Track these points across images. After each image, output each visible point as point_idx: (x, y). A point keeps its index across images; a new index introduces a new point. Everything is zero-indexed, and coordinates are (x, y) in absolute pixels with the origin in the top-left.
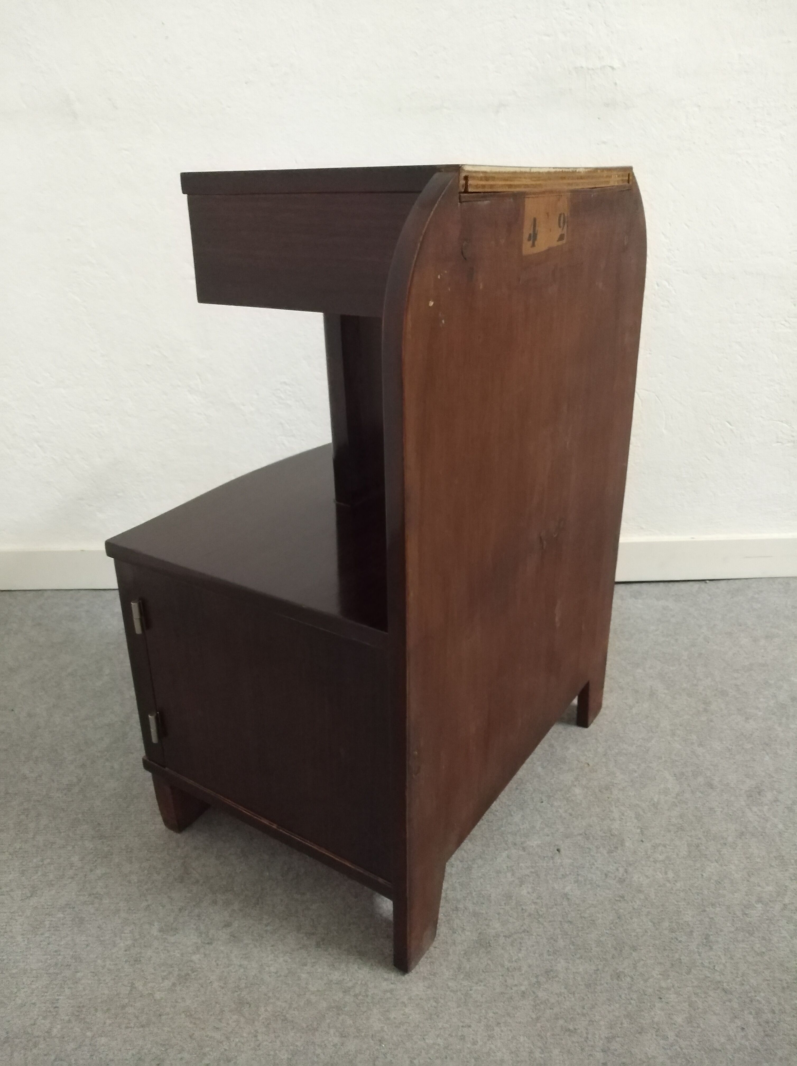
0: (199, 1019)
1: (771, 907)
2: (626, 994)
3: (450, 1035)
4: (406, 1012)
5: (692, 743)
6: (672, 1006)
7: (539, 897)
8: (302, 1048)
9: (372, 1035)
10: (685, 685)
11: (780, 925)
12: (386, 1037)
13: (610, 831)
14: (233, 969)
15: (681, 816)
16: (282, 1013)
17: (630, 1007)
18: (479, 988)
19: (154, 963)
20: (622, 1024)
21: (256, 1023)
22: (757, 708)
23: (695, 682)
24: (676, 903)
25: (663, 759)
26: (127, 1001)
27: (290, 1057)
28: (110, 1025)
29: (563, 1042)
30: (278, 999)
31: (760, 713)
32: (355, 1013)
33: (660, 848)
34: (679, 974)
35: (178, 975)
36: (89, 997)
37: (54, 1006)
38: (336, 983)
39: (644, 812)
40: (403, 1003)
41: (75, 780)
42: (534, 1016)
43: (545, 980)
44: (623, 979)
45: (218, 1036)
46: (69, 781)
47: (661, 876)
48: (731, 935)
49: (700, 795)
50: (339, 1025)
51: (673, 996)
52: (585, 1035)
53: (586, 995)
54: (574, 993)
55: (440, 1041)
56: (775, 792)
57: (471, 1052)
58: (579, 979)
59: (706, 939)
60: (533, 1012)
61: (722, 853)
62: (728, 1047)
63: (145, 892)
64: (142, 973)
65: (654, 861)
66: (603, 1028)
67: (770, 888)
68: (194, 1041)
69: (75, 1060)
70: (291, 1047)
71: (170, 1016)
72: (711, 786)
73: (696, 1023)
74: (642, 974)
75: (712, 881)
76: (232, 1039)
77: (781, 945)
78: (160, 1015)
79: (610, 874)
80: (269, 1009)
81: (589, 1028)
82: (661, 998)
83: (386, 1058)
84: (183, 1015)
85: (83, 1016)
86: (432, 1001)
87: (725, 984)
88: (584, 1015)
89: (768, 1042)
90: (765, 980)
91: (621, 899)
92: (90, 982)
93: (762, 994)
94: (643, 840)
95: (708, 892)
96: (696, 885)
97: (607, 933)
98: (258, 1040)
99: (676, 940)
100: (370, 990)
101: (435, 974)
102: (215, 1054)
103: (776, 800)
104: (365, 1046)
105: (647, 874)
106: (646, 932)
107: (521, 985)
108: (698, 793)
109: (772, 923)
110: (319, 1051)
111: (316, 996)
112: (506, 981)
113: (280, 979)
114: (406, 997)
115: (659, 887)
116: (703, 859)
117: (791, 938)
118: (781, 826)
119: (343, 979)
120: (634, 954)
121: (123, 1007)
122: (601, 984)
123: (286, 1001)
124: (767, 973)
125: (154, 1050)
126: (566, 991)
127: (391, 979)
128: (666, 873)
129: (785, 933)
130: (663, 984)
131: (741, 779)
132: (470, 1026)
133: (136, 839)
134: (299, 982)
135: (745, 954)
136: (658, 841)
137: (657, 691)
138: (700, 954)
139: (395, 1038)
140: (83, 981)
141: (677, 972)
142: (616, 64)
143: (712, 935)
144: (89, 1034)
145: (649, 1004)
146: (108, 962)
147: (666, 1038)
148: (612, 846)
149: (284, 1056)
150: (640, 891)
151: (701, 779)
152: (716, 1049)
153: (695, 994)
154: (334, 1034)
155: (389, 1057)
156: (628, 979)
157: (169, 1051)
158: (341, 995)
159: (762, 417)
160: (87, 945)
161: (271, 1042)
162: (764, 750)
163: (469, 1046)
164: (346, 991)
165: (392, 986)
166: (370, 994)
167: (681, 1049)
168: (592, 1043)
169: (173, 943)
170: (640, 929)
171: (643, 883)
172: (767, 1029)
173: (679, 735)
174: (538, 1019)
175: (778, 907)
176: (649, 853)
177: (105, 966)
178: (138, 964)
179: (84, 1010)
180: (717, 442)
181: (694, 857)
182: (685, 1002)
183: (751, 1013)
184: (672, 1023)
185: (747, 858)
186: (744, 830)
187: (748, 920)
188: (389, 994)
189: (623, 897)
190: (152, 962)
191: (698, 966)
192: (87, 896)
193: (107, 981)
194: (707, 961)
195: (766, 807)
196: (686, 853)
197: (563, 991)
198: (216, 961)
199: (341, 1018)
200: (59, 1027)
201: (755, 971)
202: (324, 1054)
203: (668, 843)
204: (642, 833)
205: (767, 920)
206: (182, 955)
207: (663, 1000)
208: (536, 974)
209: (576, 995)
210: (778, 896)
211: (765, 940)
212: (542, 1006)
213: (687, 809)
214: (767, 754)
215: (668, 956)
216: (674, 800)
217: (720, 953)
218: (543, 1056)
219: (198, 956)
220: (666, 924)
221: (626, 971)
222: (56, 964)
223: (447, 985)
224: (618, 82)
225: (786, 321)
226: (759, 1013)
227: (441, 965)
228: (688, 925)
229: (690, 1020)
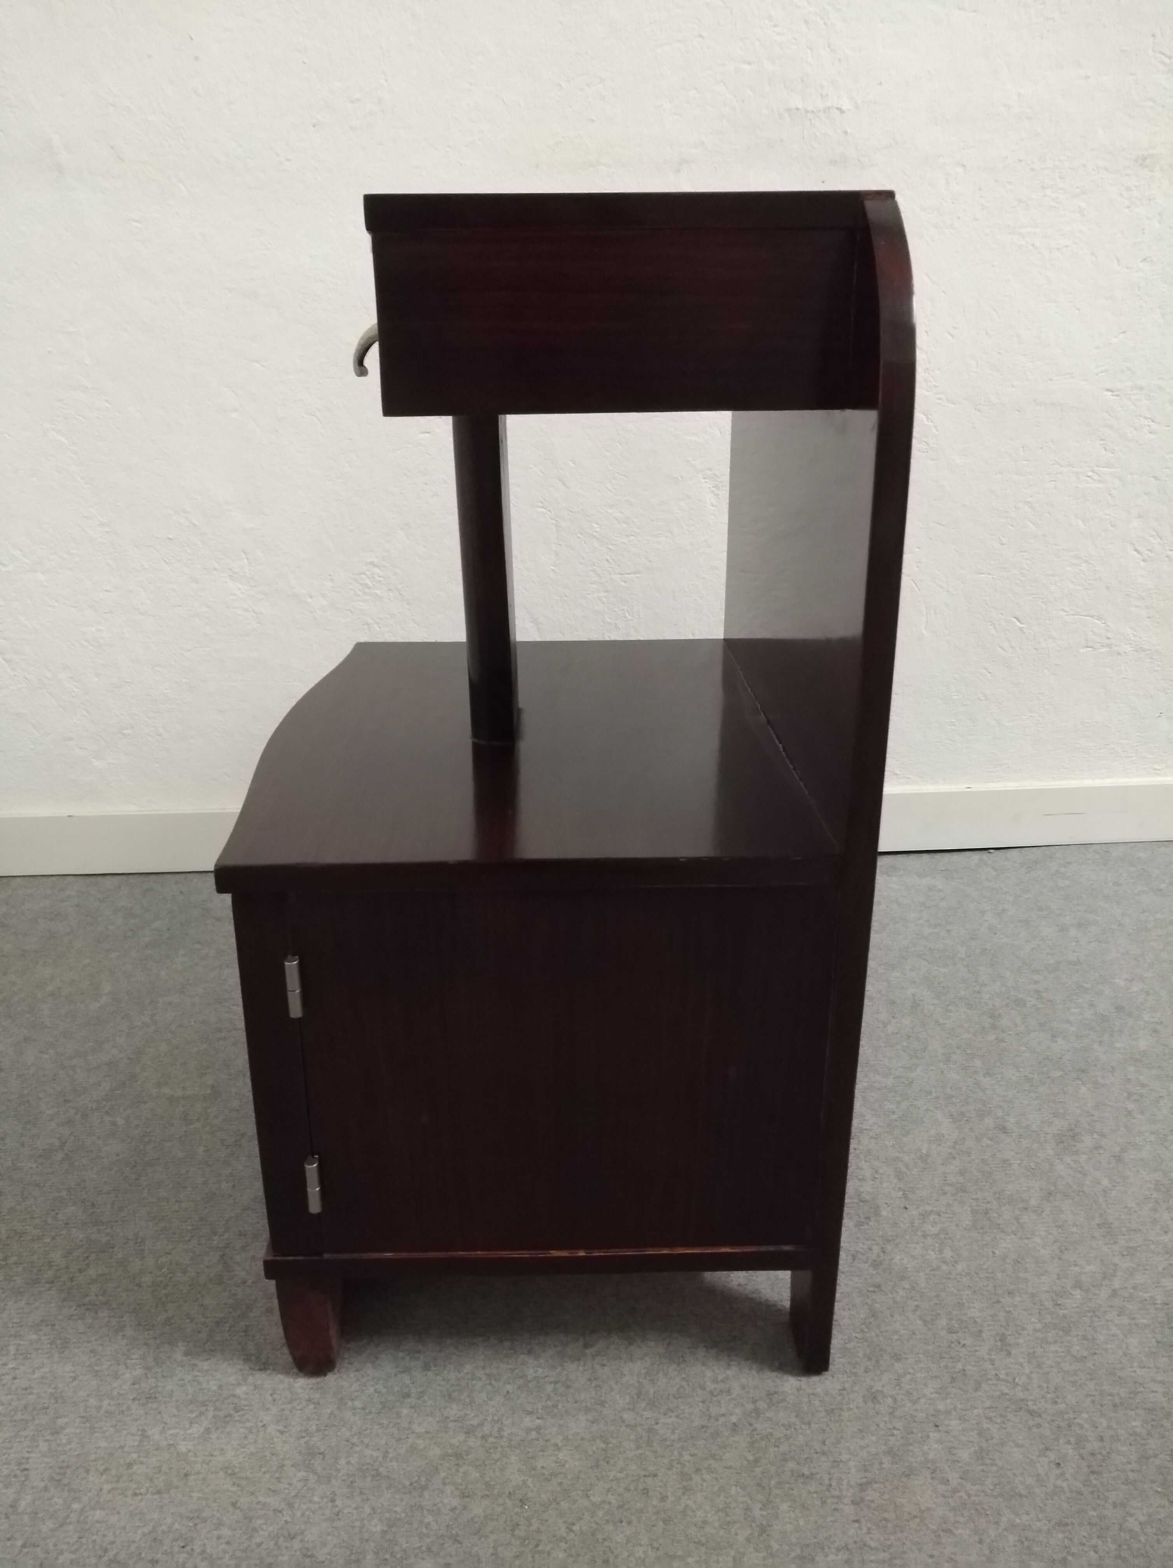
0: (246, 1478)
1: (1095, 1294)
2: (886, 1422)
3: (627, 1489)
4: (560, 1458)
5: (976, 1072)
6: (954, 1437)
8: (403, 1515)
9: (510, 1493)
10: (963, 993)
11: (1108, 1318)
12: (530, 1495)
13: (859, 1196)
14: (298, 1405)
15: (962, 1172)
16: (372, 1466)
17: (893, 1439)
18: (669, 1420)
19: (177, 1401)
20: (881, 1463)
21: (333, 1481)
22: (1068, 1022)
23: (977, 988)
24: (956, 1292)
25: (934, 1095)
26: (135, 1456)
27: (385, 1529)
28: (109, 1492)
29: (795, 1492)
30: (367, 1446)
31: (1073, 1029)
32: (484, 1462)
33: (932, 1217)
34: (963, 1391)
35: (214, 1417)
36: (76, 1453)
37: (23, 1467)
38: (454, 1421)
39: (907, 1168)
40: (557, 1445)
41: (57, 1143)
42: (751, 1458)
43: (765, 1406)
44: (882, 1401)
45: (274, 1501)
46: (47, 1144)
47: (934, 1256)
48: (1038, 1334)
49: (989, 1142)
50: (460, 1481)
51: (954, 1423)
52: (827, 1482)
53: (828, 1425)
54: (809, 1424)
55: (611, 1498)
56: (1095, 1136)
57: (658, 1513)
58: (817, 1403)
59: (1001, 1340)
60: (750, 1452)
61: (1021, 1221)
62: (1037, 1490)
63: (164, 1299)
64: (159, 1416)
65: (923, 1236)
66: (853, 1470)
67: (1092, 1268)
68: (238, 1511)
69: (55, 1545)
70: (387, 1515)
71: (201, 1476)
72: (1004, 1130)
73: (990, 1459)
74: (909, 1393)
75: (1008, 1261)
76: (296, 1506)
77: (1109, 1346)
78: (186, 1475)
79: (859, 1256)
80: (353, 1460)
81: (832, 1471)
82: (937, 1426)
83: (530, 1524)
84: (222, 1474)
85: (65, 1481)
86: (598, 1441)
87: (1030, 1403)
88: (824, 1453)
89: (1094, 1482)
90: (1088, 1395)
91: (877, 1289)
92: (78, 1431)
93: (1085, 1416)
94: (907, 1207)
95: (1002, 1276)
96: (985, 1267)
97: (856, 1337)
98: (336, 1506)
99: (957, 1343)
100: (505, 1428)
101: (602, 1404)
102: (271, 1529)
103: (1098, 1147)
104: (499, 1509)
105: (914, 1254)
106: (914, 1334)
107: (732, 1414)
108: (985, 1139)
109: (1096, 1316)
110: (429, 1519)
111: (424, 1440)
112: (708, 1410)
113: (370, 1417)
114: (561, 1437)
115: (931, 1270)
116: (995, 1231)
117: (1125, 1336)
118: (1105, 1182)
119: (466, 1415)
120: (897, 1366)
121: (130, 1465)
122: (850, 1409)
123: (378, 1449)
124: (1091, 1385)
125: (176, 1526)
126: (798, 1420)
127: (537, 1412)
128: (941, 1251)
129: (1114, 1330)
130: (941, 1407)
131: (1046, 1118)
132: (655, 1475)
133: (151, 1224)
134: (399, 1421)
135: (1059, 1360)
136: (929, 1208)
137: (923, 1000)
138: (992, 1362)
139: (543, 1496)
140: (67, 1431)
141: (960, 1389)
142: (846, 105)
143: (1010, 1335)
144: (76, 1506)
145: (920, 1435)
146: (106, 1403)
147: (947, 1482)
148: (861, 1216)
149: (376, 1527)
150: (903, 1278)
151: (989, 1122)
152: (1020, 1495)
153: (987, 1418)
154: (452, 1493)
155: (535, 1524)
156: (890, 1401)
157: (199, 1527)
158: (462, 1437)
159: (1064, 610)
160: (75, 1379)
161: (356, 1508)
162: (1078, 1079)
163: (654, 1503)
164: (469, 1432)
165: (539, 1422)
166: (506, 1434)
167: (969, 1496)
168: (837, 1493)
169: (207, 1371)
170: (905, 1329)
171: (907, 1266)
172: (1094, 1464)
173: (956, 1062)
174: (757, 1461)
175: (1104, 1293)
176: (916, 1224)
177: (101, 1407)
178: (152, 1403)
179: (69, 1471)
180: (1000, 647)
181: (982, 1228)
182: (973, 1430)
183: (1069, 1442)
184: (954, 1461)
185: (1059, 1227)
186: (1053, 1188)
187: (1061, 1312)
188: (534, 1433)
189: (878, 1286)
190: (174, 1399)
191: (990, 1379)
192: (74, 1308)
193: (105, 1429)
194: (1003, 1372)
195: (1084, 1156)
196: (970, 1223)
197: (793, 1420)
198: (271, 1395)
199: (462, 1470)
200: (29, 1498)
201: (1073, 1383)
202: (437, 1523)
203: (943, 1209)
204: (905, 1197)
205: (1089, 1311)
206: (220, 1387)
207: (940, 1428)
208: (753, 1398)
209: (813, 1425)
210: (1104, 1278)
211: (1087, 1339)
212: (763, 1443)
213: (969, 1163)
214: (1084, 1084)
215: (946, 1367)
216: (950, 1150)
217: (1021, 1360)
218: (764, 1513)
219: (244, 1388)
220: (943, 1322)
221: (885, 1390)
222: (25, 1407)
223: (621, 1417)
224: (848, 131)
225: (1093, 471)
226: (1080, 1442)
227: (612, 1389)
228: (975, 1322)
229: (980, 1455)
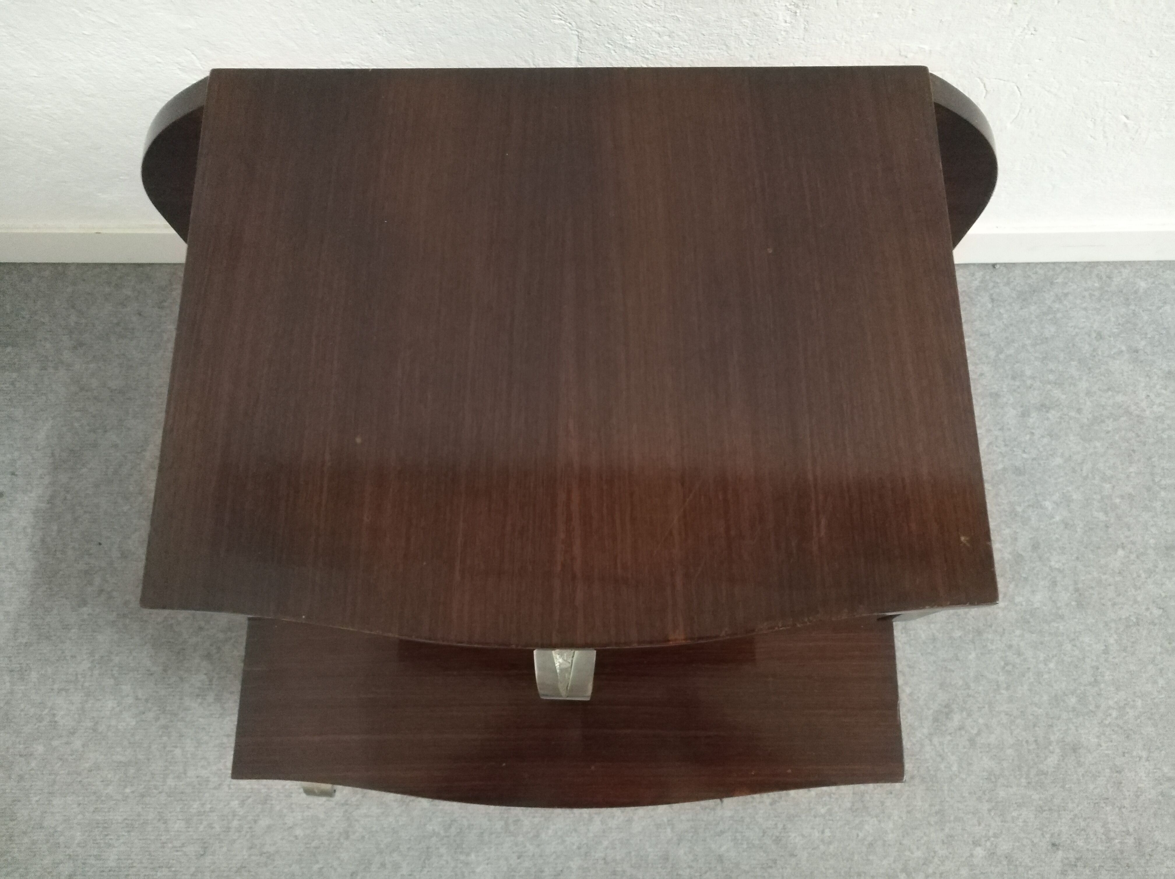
7: (695, 860)
47: (818, 835)
56: (964, 714)
75: (866, 843)
91: (773, 865)
95: (858, 858)
96: (848, 848)
103: (962, 728)
105: (804, 833)
115: (812, 850)
118: (955, 768)
150: (793, 855)
